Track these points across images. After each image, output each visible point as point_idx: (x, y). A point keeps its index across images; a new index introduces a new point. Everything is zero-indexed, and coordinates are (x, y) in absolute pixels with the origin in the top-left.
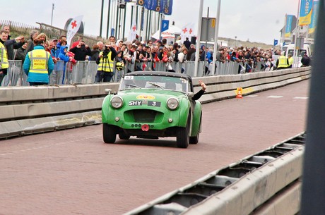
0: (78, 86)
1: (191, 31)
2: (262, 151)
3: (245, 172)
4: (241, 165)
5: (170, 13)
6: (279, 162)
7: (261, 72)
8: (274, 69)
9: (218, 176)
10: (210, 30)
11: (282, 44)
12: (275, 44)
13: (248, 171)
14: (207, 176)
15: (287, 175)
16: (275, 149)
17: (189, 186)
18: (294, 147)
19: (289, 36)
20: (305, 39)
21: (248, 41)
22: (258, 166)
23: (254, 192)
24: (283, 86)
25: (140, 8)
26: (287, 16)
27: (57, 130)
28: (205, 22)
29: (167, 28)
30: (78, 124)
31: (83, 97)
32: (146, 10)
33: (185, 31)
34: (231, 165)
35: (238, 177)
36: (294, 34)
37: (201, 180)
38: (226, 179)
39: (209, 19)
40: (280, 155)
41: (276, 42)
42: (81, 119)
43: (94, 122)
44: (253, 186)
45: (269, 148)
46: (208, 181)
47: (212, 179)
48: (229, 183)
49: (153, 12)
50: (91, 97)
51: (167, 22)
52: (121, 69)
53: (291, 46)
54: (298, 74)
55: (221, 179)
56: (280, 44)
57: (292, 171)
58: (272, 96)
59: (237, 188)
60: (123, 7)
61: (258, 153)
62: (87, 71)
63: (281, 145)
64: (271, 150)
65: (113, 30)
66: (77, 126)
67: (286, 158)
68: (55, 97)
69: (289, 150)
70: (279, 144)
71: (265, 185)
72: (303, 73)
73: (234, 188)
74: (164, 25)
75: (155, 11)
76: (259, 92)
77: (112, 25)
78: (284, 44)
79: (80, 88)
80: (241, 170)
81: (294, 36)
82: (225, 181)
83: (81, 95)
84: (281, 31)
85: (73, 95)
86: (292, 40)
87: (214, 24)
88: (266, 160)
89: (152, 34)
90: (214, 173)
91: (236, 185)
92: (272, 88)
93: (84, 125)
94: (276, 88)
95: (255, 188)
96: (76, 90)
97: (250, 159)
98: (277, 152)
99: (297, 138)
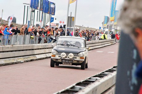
0: (14, 46)
1: (63, 23)
2: (95, 75)
3: (88, 84)
4: (86, 81)
5: (54, 15)
6: (102, 80)
7: (94, 41)
8: (99, 40)
9: (76, 86)
10: (72, 22)
11: (103, 29)
12: (100, 29)
13: (89, 84)
14: (71, 86)
15: (106, 85)
16: (101, 74)
17: (63, 90)
18: (108, 73)
19: (106, 25)
20: (113, 27)
21: (88, 27)
22: (93, 82)
23: (91, 93)
24: (103, 47)
25: (41, 12)
26: (105, 17)
27: (4, 65)
28: (70, 18)
29: (53, 21)
30: (14, 63)
31: (16, 51)
32: (44, 13)
33: (61, 22)
34: (82, 81)
35: (85, 87)
36: (108, 24)
37: (68, 88)
38: (79, 87)
39: (71, 17)
40: (103, 77)
41: (100, 28)
42: (15, 60)
43: (20, 62)
44: (91, 90)
45: (98, 74)
46: (71, 88)
47: (73, 87)
48: (80, 89)
49: (47, 14)
50: (19, 51)
51: (53, 18)
52: (33, 39)
53: (107, 30)
54: (110, 42)
55: (77, 87)
56: (102, 29)
57: (108, 84)
58: (99, 51)
59: (84, 91)
60: (34, 11)
61: (93, 76)
62: (17, 39)
63: (103, 73)
64: (99, 75)
65: (29, 21)
66: (13, 64)
67: (105, 78)
68: (3, 51)
69: (106, 75)
70: (102, 72)
71: (96, 90)
72: (112, 42)
73: (83, 91)
74: (52, 20)
75: (48, 13)
76: (93, 49)
77: (29, 19)
78: (104, 29)
79: (14, 47)
80: (86, 83)
81: (108, 25)
82: (79, 88)
83: (15, 50)
84: (102, 23)
85: (11, 50)
86: (107, 27)
87: (74, 20)
88: (96, 79)
89: (46, 24)
90: (74, 85)
91: (84, 90)
92: (99, 48)
93: (16, 63)
94: (100, 48)
95: (92, 91)
96: (13, 47)
97: (90, 79)
98: (101, 76)
99: (110, 70)
